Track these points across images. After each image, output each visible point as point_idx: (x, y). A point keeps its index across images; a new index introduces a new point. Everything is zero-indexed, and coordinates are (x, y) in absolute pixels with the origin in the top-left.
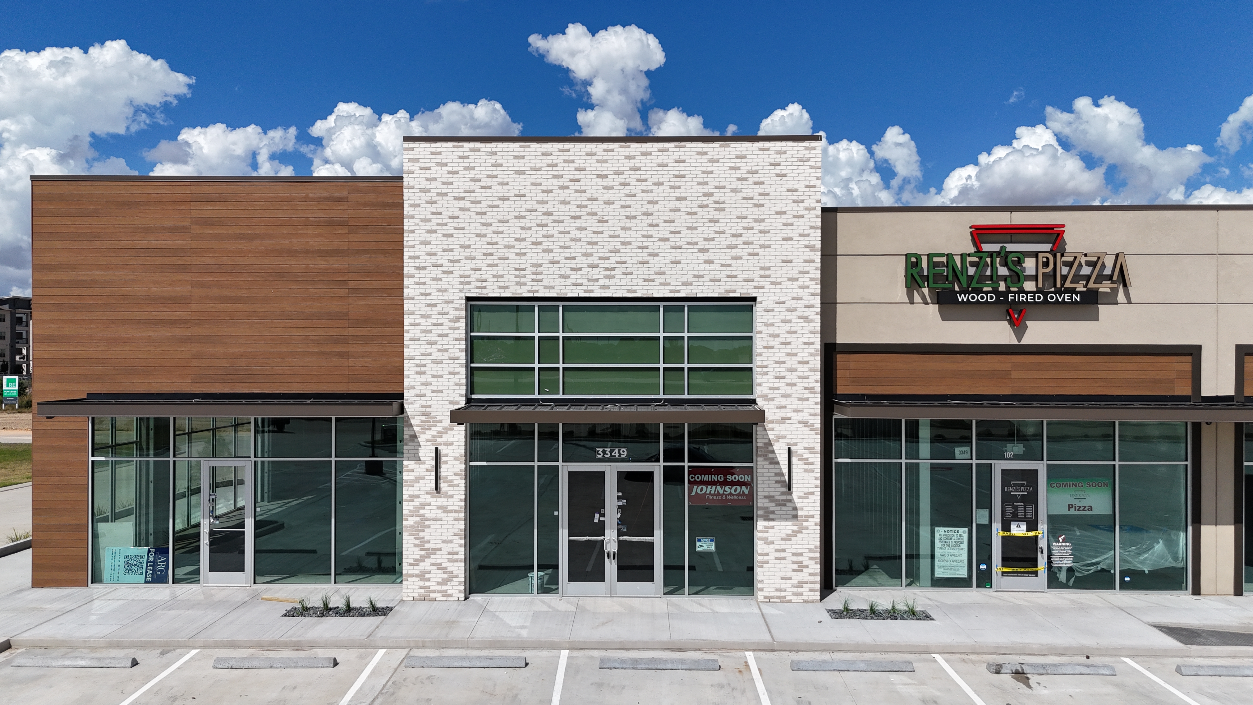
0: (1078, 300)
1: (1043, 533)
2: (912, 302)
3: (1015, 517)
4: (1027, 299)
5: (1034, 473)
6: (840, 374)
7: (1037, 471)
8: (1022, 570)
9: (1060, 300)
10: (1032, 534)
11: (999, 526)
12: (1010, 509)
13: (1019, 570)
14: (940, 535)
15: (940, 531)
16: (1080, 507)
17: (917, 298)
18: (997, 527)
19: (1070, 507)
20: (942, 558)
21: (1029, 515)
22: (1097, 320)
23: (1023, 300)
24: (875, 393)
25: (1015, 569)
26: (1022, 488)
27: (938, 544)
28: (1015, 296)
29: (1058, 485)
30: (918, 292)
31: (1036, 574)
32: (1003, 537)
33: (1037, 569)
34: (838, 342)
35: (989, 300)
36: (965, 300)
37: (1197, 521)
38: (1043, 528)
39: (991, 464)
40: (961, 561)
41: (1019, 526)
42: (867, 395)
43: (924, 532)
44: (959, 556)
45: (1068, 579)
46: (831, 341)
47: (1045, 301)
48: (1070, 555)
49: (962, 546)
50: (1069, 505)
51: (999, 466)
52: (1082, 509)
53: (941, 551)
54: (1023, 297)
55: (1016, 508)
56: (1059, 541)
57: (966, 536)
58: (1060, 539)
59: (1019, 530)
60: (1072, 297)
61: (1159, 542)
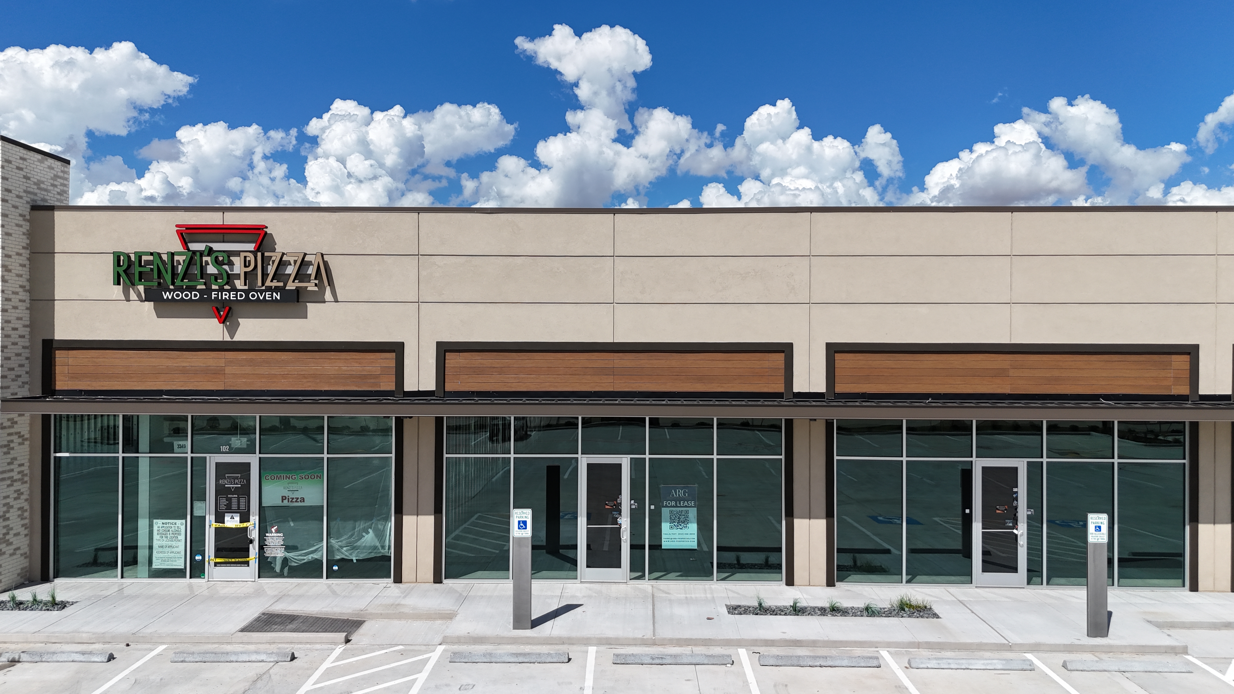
0: (279, 298)
1: (255, 524)
2: (128, 300)
3: (229, 509)
4: (229, 297)
5: (247, 466)
6: (59, 370)
7: (250, 463)
8: (233, 560)
9: (261, 298)
10: (245, 525)
11: (213, 518)
12: (223, 502)
13: (230, 560)
14: (159, 527)
15: (158, 523)
16: (293, 499)
17: (133, 295)
18: (210, 519)
19: (283, 498)
20: (161, 549)
21: (242, 507)
22: (306, 317)
23: (225, 298)
24: (93, 389)
25: (227, 560)
26: (236, 481)
27: (156, 536)
28: (218, 295)
29: (273, 478)
30: (133, 290)
31: (247, 563)
32: (216, 528)
33: (248, 559)
34: (56, 338)
35: (193, 298)
36: (170, 298)
37: (399, 511)
38: (254, 519)
39: (206, 457)
40: (178, 553)
41: (232, 518)
42: (85, 391)
43: (143, 524)
44: (177, 547)
45: (282, 569)
46: (49, 337)
47: (247, 299)
48: (282, 545)
49: (180, 538)
50: (282, 497)
51: (213, 460)
52: (294, 500)
53: (159, 542)
54: (226, 295)
55: (229, 500)
56: (272, 532)
57: (183, 528)
58: (273, 530)
59: (232, 522)
60: (272, 295)
61: (369, 533)
